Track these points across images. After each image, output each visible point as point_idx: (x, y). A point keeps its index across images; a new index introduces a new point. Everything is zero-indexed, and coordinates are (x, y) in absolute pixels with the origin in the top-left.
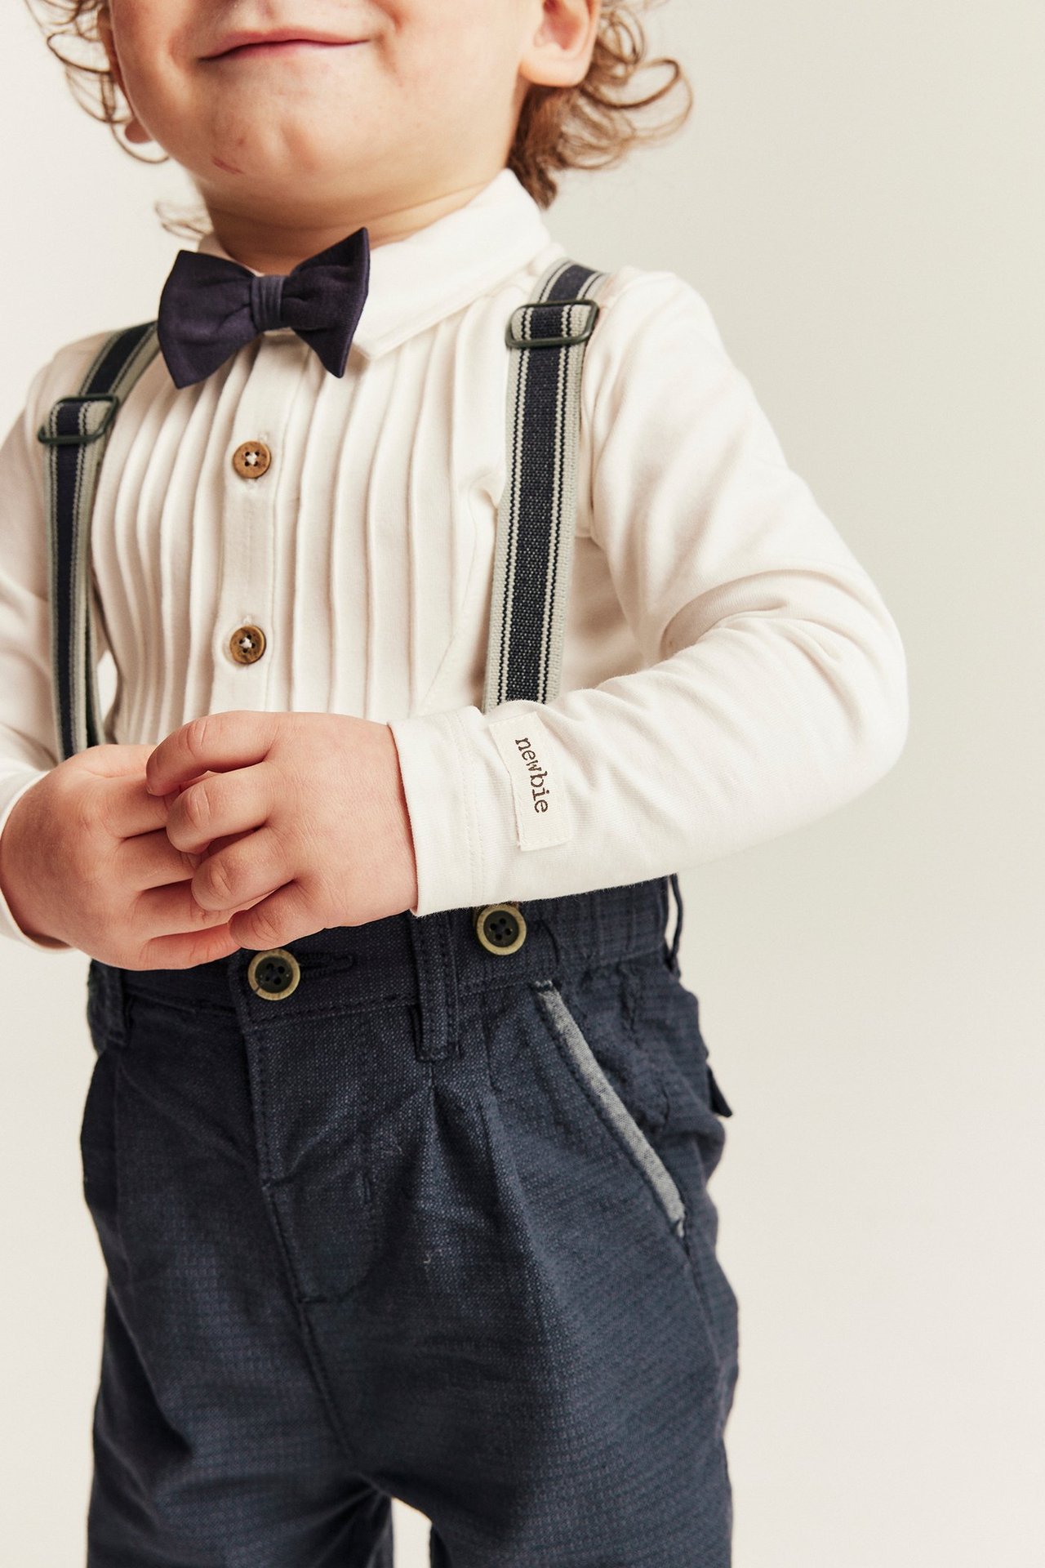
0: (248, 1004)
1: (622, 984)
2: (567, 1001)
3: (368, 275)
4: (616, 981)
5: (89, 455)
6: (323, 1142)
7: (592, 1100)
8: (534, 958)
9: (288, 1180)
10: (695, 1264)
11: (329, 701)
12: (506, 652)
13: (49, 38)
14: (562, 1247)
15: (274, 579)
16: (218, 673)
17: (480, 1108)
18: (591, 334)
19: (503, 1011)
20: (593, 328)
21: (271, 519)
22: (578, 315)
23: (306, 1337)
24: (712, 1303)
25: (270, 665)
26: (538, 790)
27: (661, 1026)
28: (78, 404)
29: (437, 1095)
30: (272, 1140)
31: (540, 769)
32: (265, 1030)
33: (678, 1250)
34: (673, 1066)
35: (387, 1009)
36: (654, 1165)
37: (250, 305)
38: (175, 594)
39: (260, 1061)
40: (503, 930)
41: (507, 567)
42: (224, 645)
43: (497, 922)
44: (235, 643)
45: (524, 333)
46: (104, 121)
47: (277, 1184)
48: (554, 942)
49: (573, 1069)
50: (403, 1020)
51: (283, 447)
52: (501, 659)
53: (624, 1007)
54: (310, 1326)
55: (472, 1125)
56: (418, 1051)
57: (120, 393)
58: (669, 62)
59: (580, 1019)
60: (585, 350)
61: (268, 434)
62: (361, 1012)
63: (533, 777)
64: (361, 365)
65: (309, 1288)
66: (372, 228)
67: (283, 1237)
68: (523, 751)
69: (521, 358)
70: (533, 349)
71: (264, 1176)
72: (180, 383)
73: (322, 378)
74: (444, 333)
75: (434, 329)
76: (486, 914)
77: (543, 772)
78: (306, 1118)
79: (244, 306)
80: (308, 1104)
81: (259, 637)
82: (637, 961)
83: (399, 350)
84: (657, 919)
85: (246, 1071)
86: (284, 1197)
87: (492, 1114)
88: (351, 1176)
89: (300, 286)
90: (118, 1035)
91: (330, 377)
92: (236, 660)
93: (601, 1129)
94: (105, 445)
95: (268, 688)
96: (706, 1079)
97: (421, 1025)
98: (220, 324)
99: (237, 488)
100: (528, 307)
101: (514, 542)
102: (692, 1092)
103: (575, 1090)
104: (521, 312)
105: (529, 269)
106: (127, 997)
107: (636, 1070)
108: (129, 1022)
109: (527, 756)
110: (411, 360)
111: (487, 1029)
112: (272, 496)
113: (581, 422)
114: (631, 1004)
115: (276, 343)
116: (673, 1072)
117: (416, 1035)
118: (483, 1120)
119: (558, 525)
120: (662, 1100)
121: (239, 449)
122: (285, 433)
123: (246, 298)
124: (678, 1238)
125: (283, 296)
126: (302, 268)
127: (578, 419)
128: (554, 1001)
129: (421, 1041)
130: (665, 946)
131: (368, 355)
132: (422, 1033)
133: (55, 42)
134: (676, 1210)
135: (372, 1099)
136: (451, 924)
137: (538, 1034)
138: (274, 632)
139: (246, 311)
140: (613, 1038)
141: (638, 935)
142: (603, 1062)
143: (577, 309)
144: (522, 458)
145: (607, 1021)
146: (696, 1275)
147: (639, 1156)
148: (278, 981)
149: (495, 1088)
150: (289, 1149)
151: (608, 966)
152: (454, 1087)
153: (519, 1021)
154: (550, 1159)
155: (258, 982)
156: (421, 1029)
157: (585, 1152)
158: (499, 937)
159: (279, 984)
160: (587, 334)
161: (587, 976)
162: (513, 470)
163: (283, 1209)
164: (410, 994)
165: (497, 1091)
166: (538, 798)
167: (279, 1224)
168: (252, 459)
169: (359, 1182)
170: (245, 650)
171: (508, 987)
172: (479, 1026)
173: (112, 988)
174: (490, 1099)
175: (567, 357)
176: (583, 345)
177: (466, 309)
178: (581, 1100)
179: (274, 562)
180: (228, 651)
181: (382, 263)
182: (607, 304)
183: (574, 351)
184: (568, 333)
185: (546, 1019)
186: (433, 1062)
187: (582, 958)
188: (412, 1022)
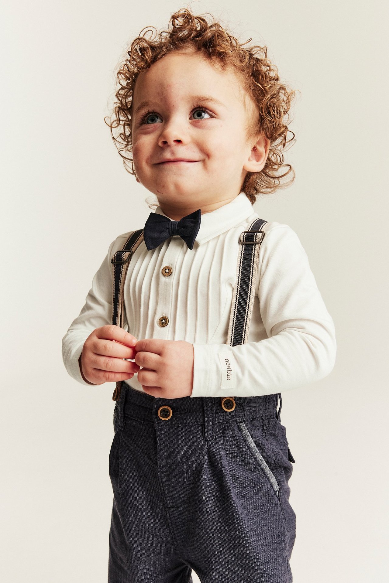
0: (157, 421)
1: (263, 423)
2: (247, 426)
3: (200, 222)
4: (261, 421)
5: (124, 267)
6: (176, 461)
7: (253, 455)
8: (237, 413)
9: (166, 472)
10: (281, 504)
11: (185, 338)
12: (234, 328)
13: (119, 151)
14: (241, 496)
15: (172, 304)
16: (155, 329)
17: (220, 455)
18: (262, 241)
19: (228, 427)
20: (263, 240)
21: (171, 288)
22: (259, 235)
23: (168, 518)
24: (286, 515)
25: (169, 327)
26: (229, 374)
27: (274, 435)
28: (122, 253)
29: (208, 450)
30: (162, 460)
31: (230, 369)
32: (162, 428)
33: (276, 499)
34: (277, 447)
35: (196, 425)
36: (271, 475)
37: (169, 229)
38: (144, 306)
39: (160, 437)
40: (229, 405)
41: (235, 304)
42: (157, 321)
43: (227, 402)
44: (160, 321)
45: (244, 240)
46: (133, 174)
47: (163, 472)
48: (244, 409)
49: (248, 446)
50: (200, 428)
51: (175, 268)
52: (232, 330)
53: (263, 429)
54: (169, 514)
55: (217, 459)
56: (204, 437)
57: (133, 250)
58: (289, 165)
59: (250, 432)
60: (260, 246)
61: (171, 264)
62: (188, 425)
63: (228, 371)
64: (197, 246)
65: (170, 503)
66: (202, 209)
67: (163, 488)
68: (227, 362)
69: (242, 247)
70: (246, 245)
71: (159, 470)
72: (149, 249)
73: (187, 249)
74: (221, 238)
75: (219, 236)
76: (224, 400)
77: (231, 370)
78: (172, 454)
79: (167, 229)
80: (172, 450)
81: (167, 320)
82: (268, 416)
83: (208, 242)
84: (274, 405)
85: (156, 440)
86: (164, 476)
87: (224, 457)
88: (183, 472)
89: (182, 224)
90: (122, 427)
91: (189, 249)
92: (160, 325)
93: (255, 463)
94: (129, 264)
95: (168, 333)
96: (287, 451)
97: (205, 430)
98: (160, 234)
99: (163, 279)
100: (245, 232)
101: (238, 297)
102: (282, 454)
103: (248, 451)
104: (243, 234)
105: (247, 220)
106: (125, 417)
107: (266, 447)
108: (125, 424)
109: (227, 364)
110: (211, 244)
111: (223, 432)
112: (172, 281)
113: (258, 266)
114: (265, 428)
115: (175, 239)
116: (277, 448)
117: (203, 432)
118: (221, 458)
119: (250, 294)
120: (273, 456)
121: (164, 268)
122: (176, 264)
123: (168, 227)
124: (277, 496)
125: (177, 227)
126: (183, 219)
127: (257, 265)
128: (243, 426)
129: (205, 435)
130: (276, 412)
131: (199, 244)
132: (205, 432)
133: (120, 152)
134: (276, 487)
135: (190, 450)
136: (215, 402)
137: (238, 434)
138: (171, 319)
139: (167, 230)
140: (260, 437)
141: (268, 409)
142: (257, 444)
143: (259, 234)
144: (241, 275)
145: (258, 433)
146: (281, 507)
147: (266, 471)
148: (166, 415)
149: (225, 450)
150: (166, 462)
151: (259, 417)
152: (213, 448)
153: (233, 431)
154: (240, 471)
155: (161, 415)
156: (205, 431)
157: (250, 469)
158: (228, 407)
159: (166, 416)
160: (261, 241)
161: (253, 419)
162: (239, 278)
163: (164, 480)
164: (202, 421)
165: (226, 450)
166: (228, 376)
167: (162, 484)
168: (167, 271)
169: (185, 473)
170: (163, 323)
171: (230, 421)
172: (221, 431)
173: (121, 414)
174: (223, 452)
175: (255, 247)
176: (259, 244)
177: (229, 231)
178: (250, 454)
179: (172, 299)
180: (158, 323)
181: (204, 218)
182: (267, 234)
183: (257, 246)
184: (256, 241)
185: (240, 430)
186: (208, 441)
187: (251, 414)
188: (202, 429)
